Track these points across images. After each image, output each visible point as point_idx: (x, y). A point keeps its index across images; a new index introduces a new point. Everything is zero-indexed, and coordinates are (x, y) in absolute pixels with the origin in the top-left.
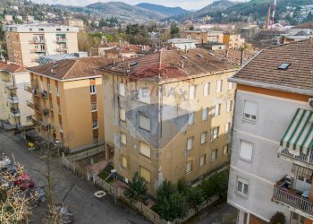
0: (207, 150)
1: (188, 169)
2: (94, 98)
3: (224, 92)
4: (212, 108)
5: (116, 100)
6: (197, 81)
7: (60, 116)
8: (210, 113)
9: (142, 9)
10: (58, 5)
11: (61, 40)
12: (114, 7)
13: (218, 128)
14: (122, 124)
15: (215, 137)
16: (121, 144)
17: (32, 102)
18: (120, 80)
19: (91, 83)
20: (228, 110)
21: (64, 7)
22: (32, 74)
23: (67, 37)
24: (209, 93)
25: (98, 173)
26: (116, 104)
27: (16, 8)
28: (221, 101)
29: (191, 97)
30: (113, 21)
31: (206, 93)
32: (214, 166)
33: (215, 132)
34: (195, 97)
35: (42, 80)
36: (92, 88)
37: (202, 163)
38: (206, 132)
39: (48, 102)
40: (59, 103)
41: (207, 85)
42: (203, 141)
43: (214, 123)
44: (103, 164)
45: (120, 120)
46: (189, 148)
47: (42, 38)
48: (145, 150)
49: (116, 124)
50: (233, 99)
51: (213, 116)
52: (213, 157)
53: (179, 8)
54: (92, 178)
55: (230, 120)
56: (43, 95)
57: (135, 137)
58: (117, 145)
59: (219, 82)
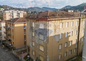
0: (67, 50)
1: (60, 58)
2: (25, 30)
3: (74, 27)
4: (69, 33)
5: (31, 29)
6: (63, 21)
7: (13, 36)
8: (68, 35)
9: (44, 9)
10: (20, 8)
11: (18, 15)
12: (36, 8)
13: (72, 41)
14: (33, 38)
15: (71, 45)
16: (33, 46)
17: (5, 32)
18: (33, 21)
19: (24, 25)
20: (76, 34)
21: (21, 9)
22: (6, 22)
23: (20, 14)
24: (68, 27)
25: (24, 57)
26: (31, 30)
27: (8, 9)
28: (73, 30)
29: (61, 27)
30: (35, 12)
31: (67, 26)
32: (70, 57)
33: (71, 43)
34: (62, 27)
35: (8, 24)
36: (24, 27)
37: (65, 55)
38: (67, 42)
39: (10, 31)
40: (13, 31)
41: (67, 23)
42: (66, 46)
43: (70, 39)
44: (26, 54)
45: (32, 36)
46: (60, 48)
47: (13, 14)
48: (42, 49)
49: (31, 38)
50: (77, 30)
51: (69, 36)
52: (70, 53)
53: (55, 8)
54: (21, 59)
55: (77, 38)
56: (8, 29)
57: (38, 43)
58: (31, 46)
59: (72, 23)
